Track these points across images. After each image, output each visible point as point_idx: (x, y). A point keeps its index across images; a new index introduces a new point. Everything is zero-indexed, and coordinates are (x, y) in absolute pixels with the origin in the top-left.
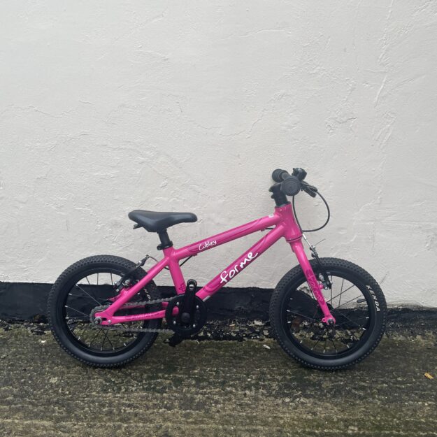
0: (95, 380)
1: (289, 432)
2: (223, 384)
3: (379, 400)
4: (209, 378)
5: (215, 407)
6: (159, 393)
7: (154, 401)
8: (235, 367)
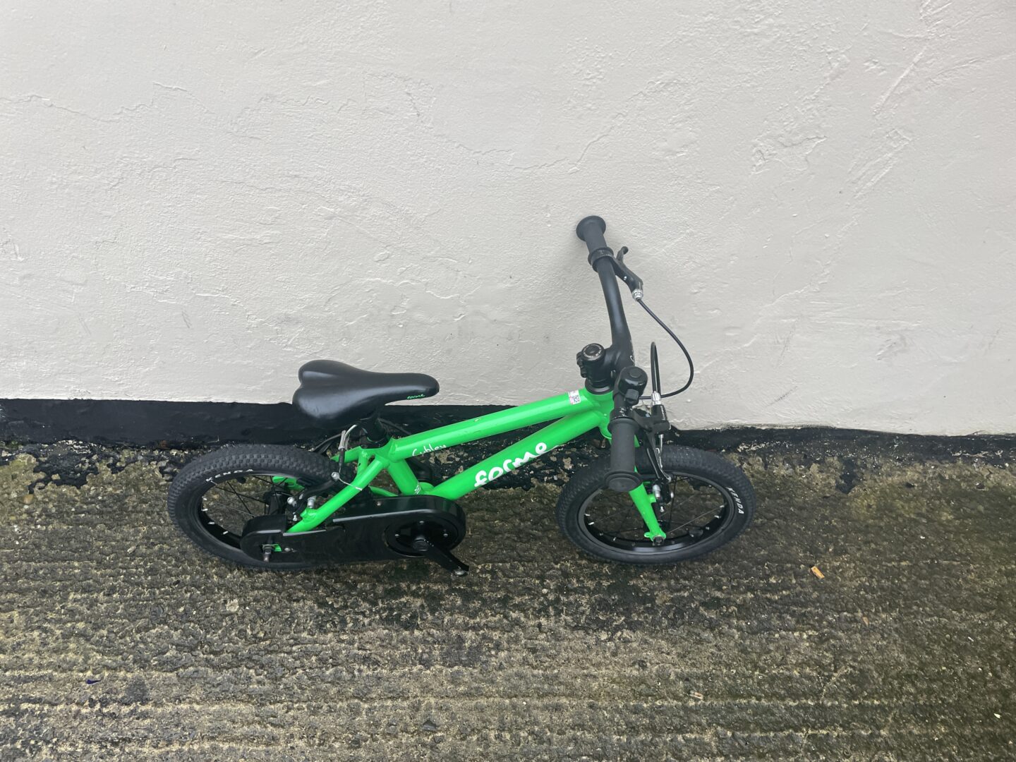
0: (301, 604)
1: (605, 709)
2: (504, 601)
3: (738, 631)
4: (482, 592)
5: (497, 658)
6: (406, 629)
7: (403, 649)
8: (521, 559)
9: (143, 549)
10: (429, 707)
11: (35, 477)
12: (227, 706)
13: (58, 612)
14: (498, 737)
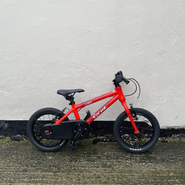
0: (66, 157)
1: (146, 176)
2: (117, 158)
3: (180, 163)
4: (111, 156)
5: (116, 167)
6: (92, 162)
9: (31, 149)
10: (98, 175)
11: (10, 140)
12: (46, 173)
13: (10, 158)
14: (118, 180)
